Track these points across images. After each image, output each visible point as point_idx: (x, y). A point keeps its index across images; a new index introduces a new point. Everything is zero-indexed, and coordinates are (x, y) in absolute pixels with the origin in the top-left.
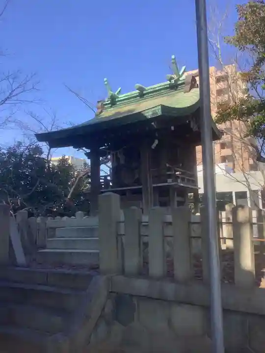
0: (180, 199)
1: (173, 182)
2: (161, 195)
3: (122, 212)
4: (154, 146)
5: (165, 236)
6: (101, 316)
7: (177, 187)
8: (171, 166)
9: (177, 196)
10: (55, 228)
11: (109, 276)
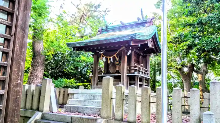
1: (138, 73)
2: (130, 80)
4: (128, 54)
5: (136, 101)
7: (139, 76)
8: (137, 65)
9: (139, 81)
10: (73, 94)
11: (106, 119)
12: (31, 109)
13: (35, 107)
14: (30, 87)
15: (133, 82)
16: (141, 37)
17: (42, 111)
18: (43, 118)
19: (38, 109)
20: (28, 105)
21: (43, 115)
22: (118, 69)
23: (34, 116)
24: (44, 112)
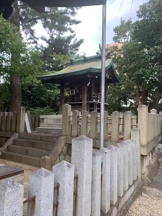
0: (98, 109)
1: (96, 101)
2: (90, 107)
3: (72, 112)
4: (88, 85)
5: (87, 122)
6: (61, 152)
7: (97, 103)
8: (95, 94)
9: (97, 107)
10: (44, 119)
11: (65, 137)
12: (11, 131)
13: (13, 129)
14: (9, 114)
15: (92, 108)
16: (97, 70)
17: (19, 132)
18: (19, 137)
19: (16, 131)
20: (9, 128)
21: (19, 135)
22: (81, 98)
23: (13, 136)
24: (20, 133)
